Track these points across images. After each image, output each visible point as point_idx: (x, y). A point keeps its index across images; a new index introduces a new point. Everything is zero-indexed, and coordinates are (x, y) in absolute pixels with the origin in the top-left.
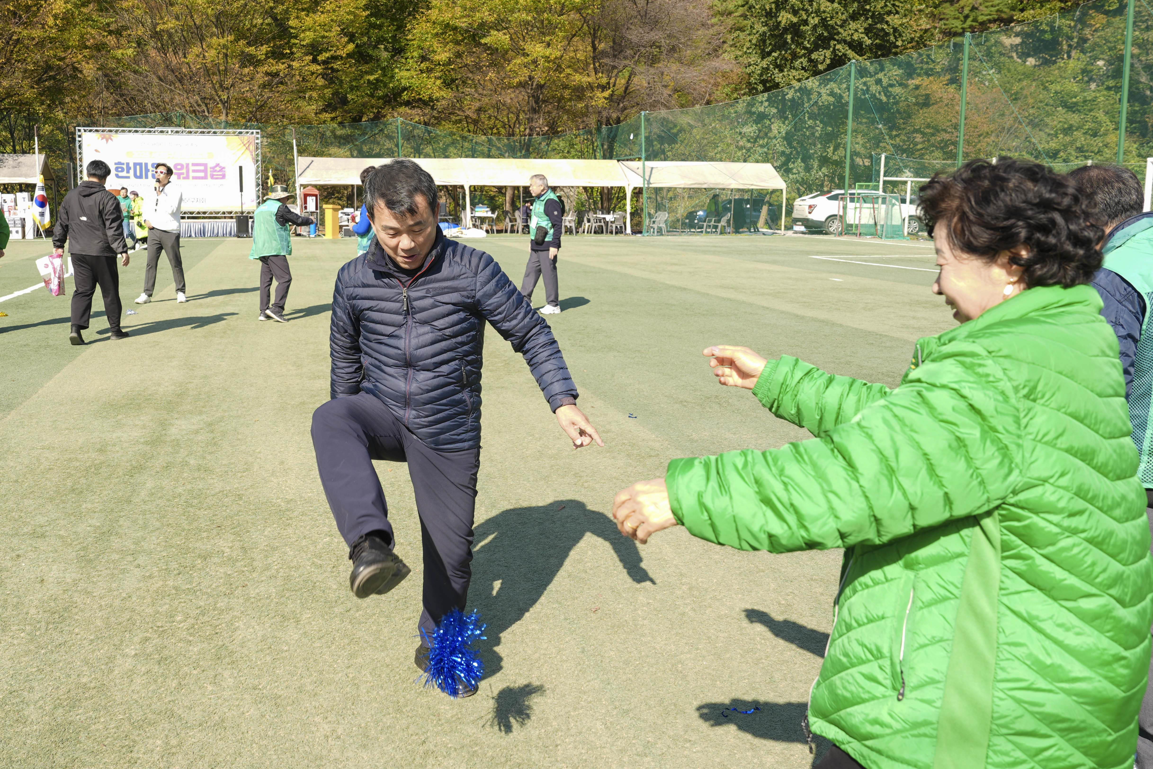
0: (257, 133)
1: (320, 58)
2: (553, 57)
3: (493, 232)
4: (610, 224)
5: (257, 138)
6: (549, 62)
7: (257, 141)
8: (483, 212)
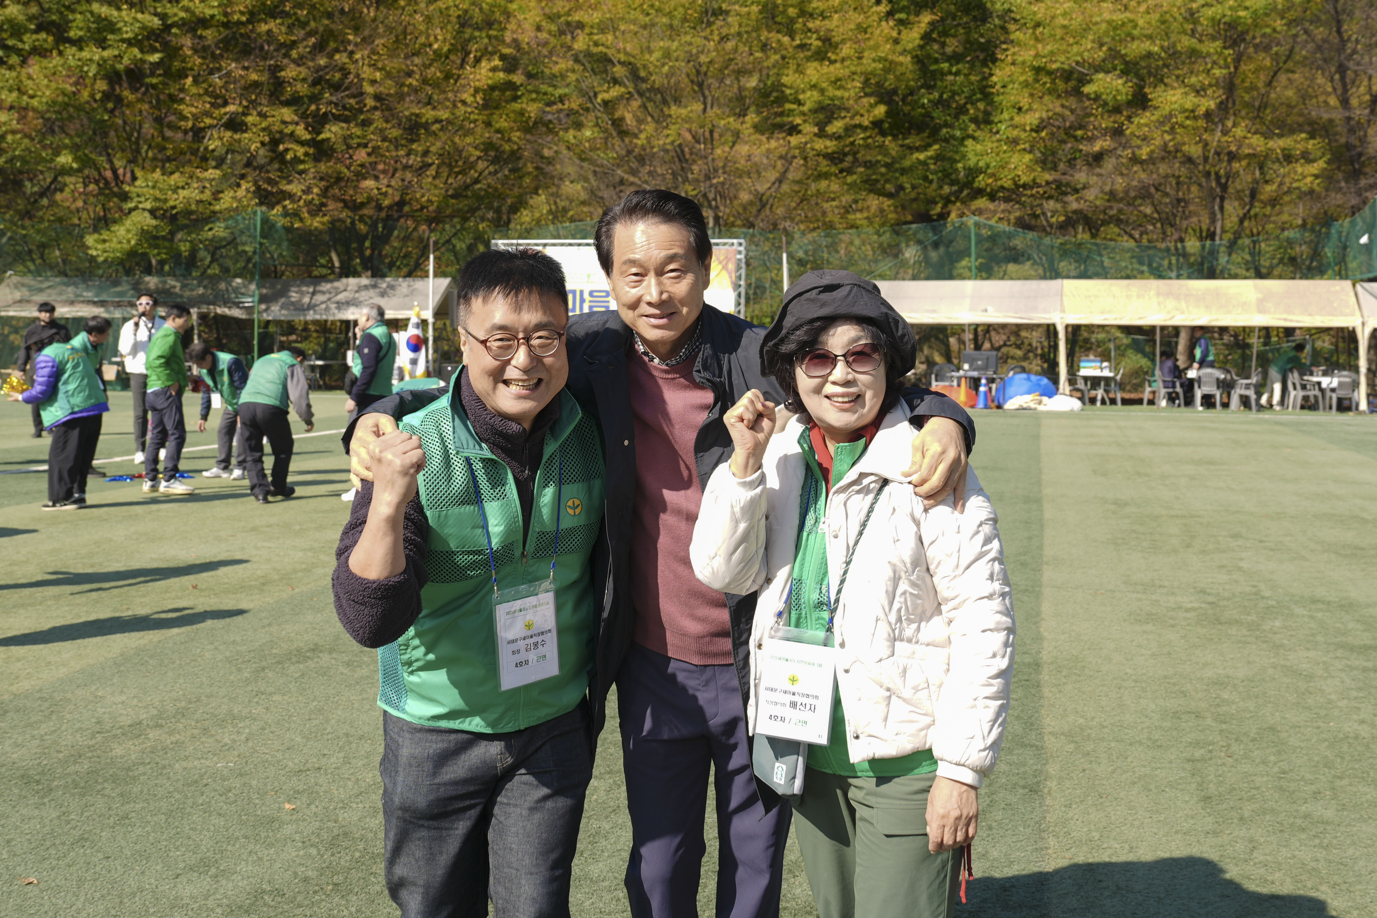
0: (740, 244)
1: (830, 129)
2: (1202, 110)
3: (1113, 402)
4: (1328, 394)
5: (740, 252)
6: (1196, 118)
7: (739, 257)
8: (1095, 368)
